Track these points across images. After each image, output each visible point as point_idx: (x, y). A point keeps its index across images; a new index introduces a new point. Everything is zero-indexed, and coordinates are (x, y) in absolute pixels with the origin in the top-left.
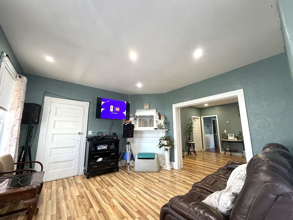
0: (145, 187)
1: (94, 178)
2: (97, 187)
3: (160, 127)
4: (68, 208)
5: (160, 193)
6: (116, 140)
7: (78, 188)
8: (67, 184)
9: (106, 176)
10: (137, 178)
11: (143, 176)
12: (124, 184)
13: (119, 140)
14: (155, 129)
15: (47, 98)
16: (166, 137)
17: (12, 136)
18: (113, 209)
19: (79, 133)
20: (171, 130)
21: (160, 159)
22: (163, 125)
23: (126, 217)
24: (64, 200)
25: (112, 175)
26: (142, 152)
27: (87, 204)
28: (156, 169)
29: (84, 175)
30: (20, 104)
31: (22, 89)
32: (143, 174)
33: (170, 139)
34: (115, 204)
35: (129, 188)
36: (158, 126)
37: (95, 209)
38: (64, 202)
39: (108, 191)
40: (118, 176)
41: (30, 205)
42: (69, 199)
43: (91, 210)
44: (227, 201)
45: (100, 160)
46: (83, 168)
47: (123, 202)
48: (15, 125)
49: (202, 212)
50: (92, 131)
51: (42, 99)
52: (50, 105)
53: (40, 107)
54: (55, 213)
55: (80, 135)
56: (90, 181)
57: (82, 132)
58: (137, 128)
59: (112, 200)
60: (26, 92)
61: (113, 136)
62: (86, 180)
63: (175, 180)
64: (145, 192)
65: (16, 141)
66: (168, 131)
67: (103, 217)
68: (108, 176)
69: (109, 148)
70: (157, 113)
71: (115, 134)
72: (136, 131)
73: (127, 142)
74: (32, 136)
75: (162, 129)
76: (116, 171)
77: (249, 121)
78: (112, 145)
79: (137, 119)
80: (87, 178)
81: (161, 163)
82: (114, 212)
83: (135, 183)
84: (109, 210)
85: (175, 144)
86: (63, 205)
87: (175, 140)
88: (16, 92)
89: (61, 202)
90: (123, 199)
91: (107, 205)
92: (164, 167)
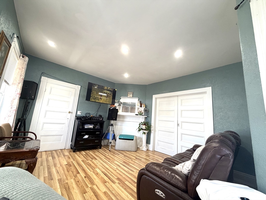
0: (124, 162)
1: (80, 152)
2: (82, 159)
3: (140, 114)
4: (58, 172)
5: (136, 167)
6: (102, 122)
7: (66, 159)
8: (55, 155)
9: (90, 151)
10: (117, 155)
11: (122, 154)
12: (106, 158)
13: (104, 122)
14: (136, 115)
15: (43, 79)
16: (145, 122)
17: (11, 108)
18: (97, 176)
19: (70, 112)
20: (149, 117)
21: (138, 141)
22: (143, 112)
23: (108, 182)
24: (54, 167)
25: (95, 151)
26: (123, 133)
27: (74, 171)
28: (134, 149)
29: (70, 149)
30: (21, 80)
31: (23, 67)
32: (122, 152)
33: (148, 125)
34: (99, 172)
35: (110, 162)
36: (139, 113)
37: (81, 175)
38: (54, 168)
39: (93, 162)
40: (100, 152)
41: (30, 163)
42: (58, 166)
43: (78, 175)
44: (189, 165)
45: (86, 137)
46: (70, 143)
47: (105, 171)
48: (15, 98)
49: (170, 173)
50: (81, 112)
51: (39, 78)
52: (46, 85)
53: (37, 85)
54: (47, 175)
55: (70, 114)
56: (76, 154)
57: (72, 112)
58: (120, 113)
59: (96, 169)
60: (26, 70)
61: (99, 118)
62: (72, 153)
63: (149, 159)
64: (124, 166)
65: (14, 112)
66: (147, 118)
67: (89, 181)
68: (92, 152)
69: (95, 128)
70: (139, 101)
71: (101, 116)
72: (120, 115)
73: (110, 124)
74: (28, 110)
75: (142, 115)
76: (99, 148)
77: (214, 113)
78: (97, 125)
79: (121, 105)
80: (73, 152)
81: (138, 144)
82: (97, 177)
83: (115, 158)
84: (94, 176)
85: (152, 129)
86: (54, 170)
87: (153, 126)
88: (18, 69)
89: (51, 168)
90: (105, 169)
91: (92, 173)
92: (141, 148)
